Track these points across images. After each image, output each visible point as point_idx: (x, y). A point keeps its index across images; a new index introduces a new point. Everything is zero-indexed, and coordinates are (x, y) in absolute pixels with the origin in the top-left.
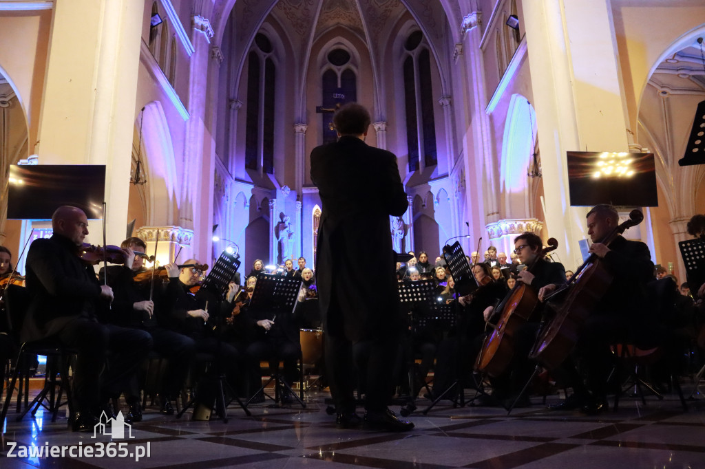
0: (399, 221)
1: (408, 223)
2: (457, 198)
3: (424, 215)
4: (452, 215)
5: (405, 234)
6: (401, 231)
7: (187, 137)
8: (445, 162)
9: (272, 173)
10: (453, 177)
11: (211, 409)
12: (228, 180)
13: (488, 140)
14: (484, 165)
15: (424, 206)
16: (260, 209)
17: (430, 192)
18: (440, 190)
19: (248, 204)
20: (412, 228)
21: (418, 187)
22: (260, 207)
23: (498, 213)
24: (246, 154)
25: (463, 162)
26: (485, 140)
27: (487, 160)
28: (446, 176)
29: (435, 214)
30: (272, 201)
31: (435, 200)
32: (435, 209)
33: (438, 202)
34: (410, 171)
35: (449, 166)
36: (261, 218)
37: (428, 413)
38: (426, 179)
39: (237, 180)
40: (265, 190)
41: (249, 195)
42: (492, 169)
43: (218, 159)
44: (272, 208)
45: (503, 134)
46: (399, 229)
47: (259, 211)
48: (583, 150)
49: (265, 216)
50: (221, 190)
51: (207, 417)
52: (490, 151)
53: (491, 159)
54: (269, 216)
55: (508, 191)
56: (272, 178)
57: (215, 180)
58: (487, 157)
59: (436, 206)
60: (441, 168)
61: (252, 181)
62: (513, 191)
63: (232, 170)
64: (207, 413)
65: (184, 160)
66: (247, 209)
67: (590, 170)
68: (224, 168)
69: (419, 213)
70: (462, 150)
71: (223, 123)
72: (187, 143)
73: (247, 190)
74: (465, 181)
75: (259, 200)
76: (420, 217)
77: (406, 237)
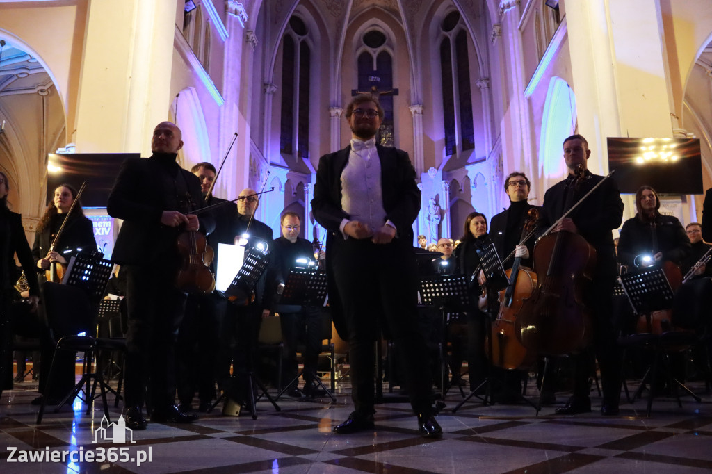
0: (435, 205)
1: (445, 208)
2: (495, 182)
3: (460, 200)
4: (490, 200)
5: (442, 219)
6: (437, 216)
7: (222, 123)
8: (482, 146)
9: (307, 157)
10: (491, 161)
11: (241, 404)
12: (263, 164)
13: (526, 125)
14: (522, 150)
15: (461, 190)
16: (295, 193)
17: (467, 176)
18: (477, 175)
19: (283, 189)
20: (448, 213)
21: (455, 171)
22: (295, 191)
23: (536, 199)
24: (281, 138)
25: (501, 146)
26: (523, 124)
27: (525, 145)
28: (483, 160)
29: (472, 199)
30: (307, 186)
31: (472, 185)
32: (472, 193)
33: (476, 186)
34: (447, 155)
35: (487, 150)
36: (296, 202)
37: (457, 411)
38: (463, 163)
39: (272, 164)
40: (300, 174)
41: (284, 180)
42: (530, 155)
43: (253, 144)
44: (308, 193)
45: (541, 118)
46: (435, 214)
47: (294, 195)
48: (624, 135)
49: (300, 201)
50: (255, 175)
51: (237, 413)
52: (529, 135)
53: (529, 144)
54: (304, 200)
55: (546, 176)
56: (307, 162)
57: (250, 165)
58: (525, 142)
59: (473, 191)
60: (478, 152)
61: (287, 166)
62: (551, 177)
63: (267, 156)
64: (237, 409)
65: (218, 146)
66: (282, 193)
67: (632, 155)
68: (259, 152)
69: (457, 198)
70: (500, 134)
71: (258, 108)
72: (222, 129)
73: (282, 175)
74: (502, 165)
75: (295, 184)
76: (456, 202)
77: (442, 222)
